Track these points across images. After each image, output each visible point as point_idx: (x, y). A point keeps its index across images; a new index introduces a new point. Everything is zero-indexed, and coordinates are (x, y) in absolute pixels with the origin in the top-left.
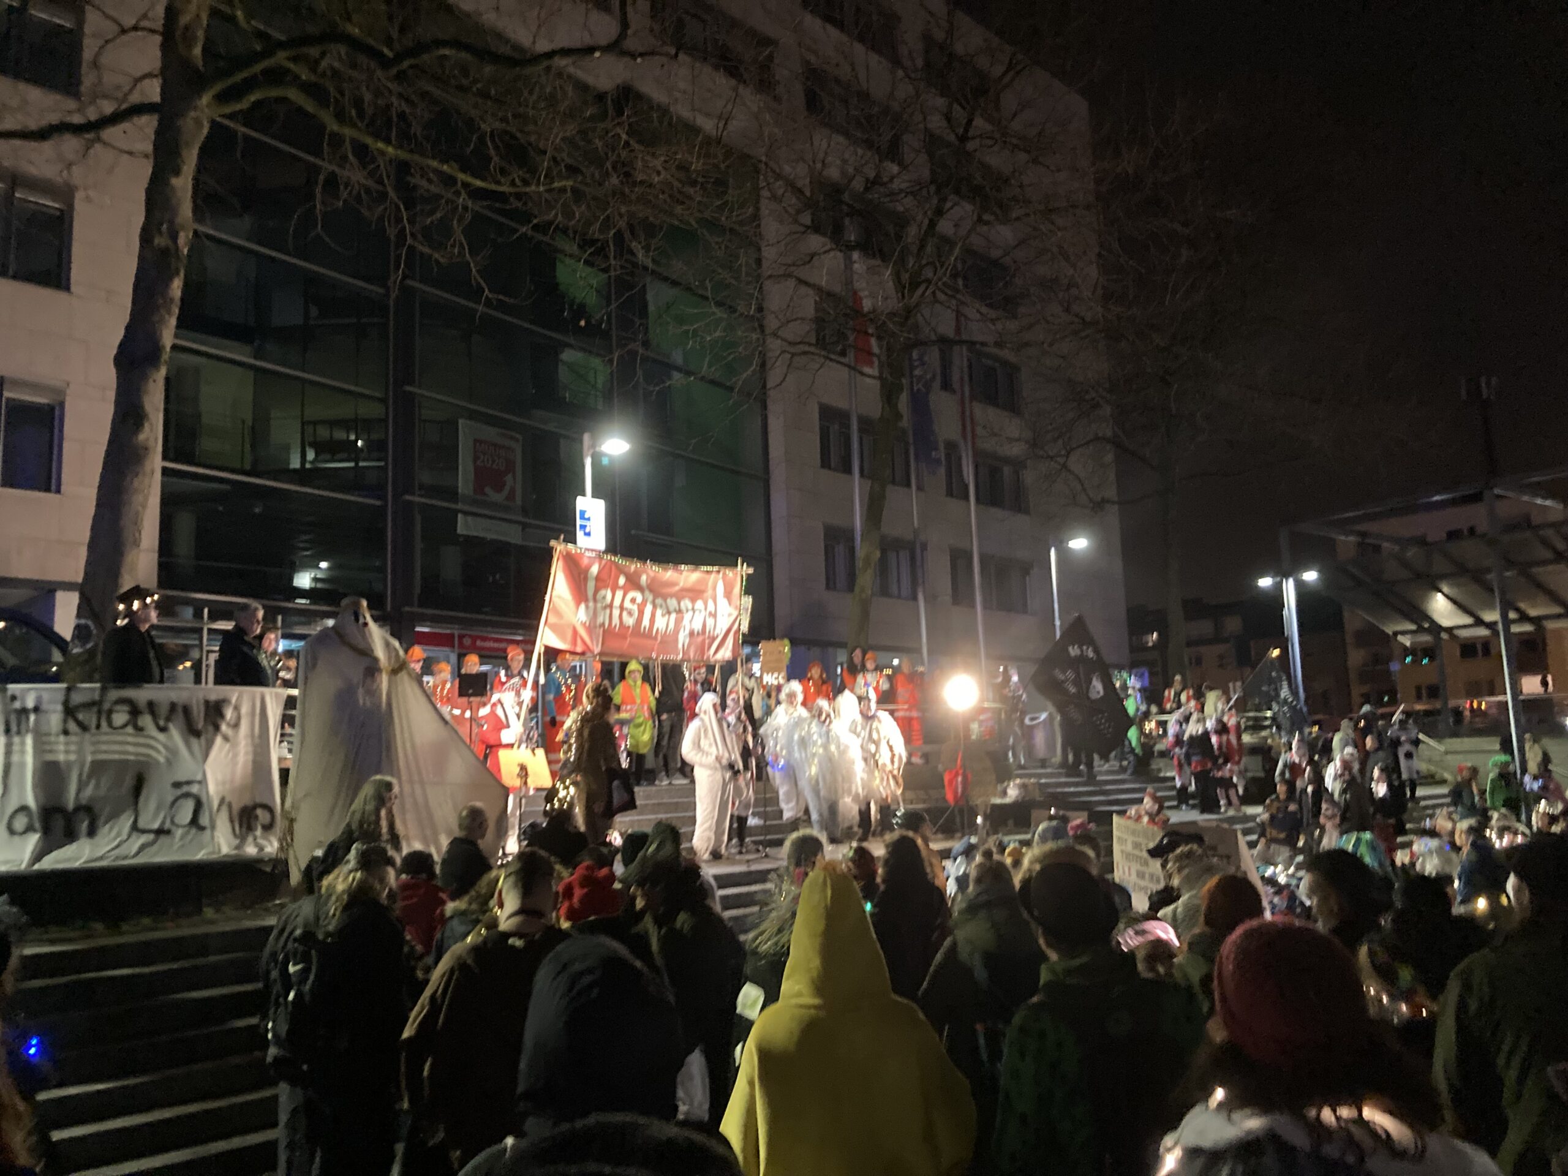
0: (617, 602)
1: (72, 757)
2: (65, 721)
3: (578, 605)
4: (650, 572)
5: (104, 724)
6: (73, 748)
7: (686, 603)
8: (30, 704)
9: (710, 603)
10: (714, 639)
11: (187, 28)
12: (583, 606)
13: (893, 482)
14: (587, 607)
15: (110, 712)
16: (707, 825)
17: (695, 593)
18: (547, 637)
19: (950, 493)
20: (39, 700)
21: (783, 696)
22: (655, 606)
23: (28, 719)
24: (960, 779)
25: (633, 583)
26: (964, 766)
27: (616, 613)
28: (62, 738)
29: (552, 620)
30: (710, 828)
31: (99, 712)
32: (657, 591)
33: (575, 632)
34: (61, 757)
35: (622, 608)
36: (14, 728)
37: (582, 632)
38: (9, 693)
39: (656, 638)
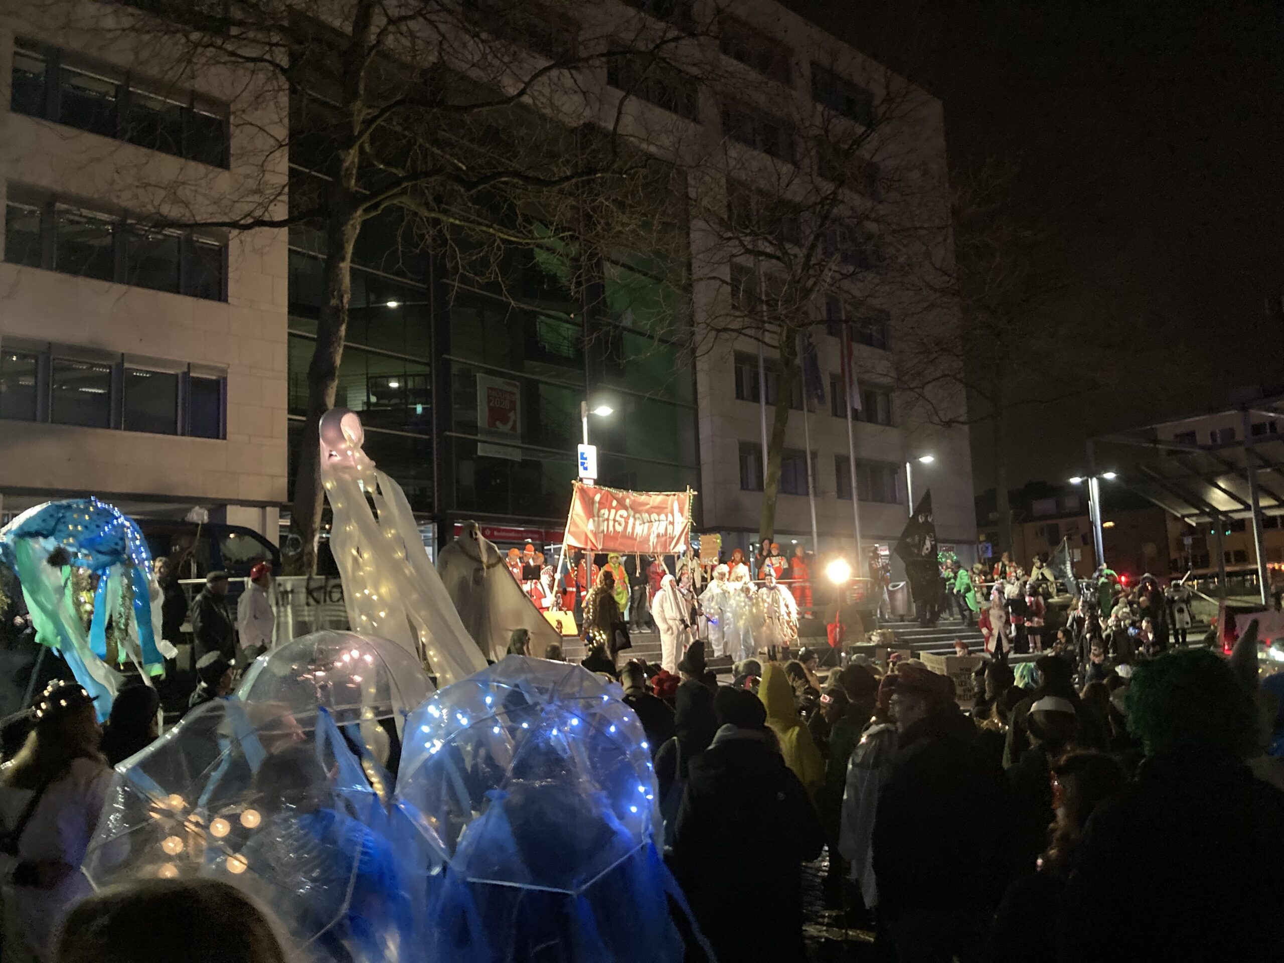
0: (612, 517)
1: (312, 619)
2: (307, 598)
3: (588, 519)
4: (631, 497)
5: (328, 598)
6: (312, 613)
7: (654, 516)
8: (289, 588)
9: (670, 516)
10: (673, 538)
11: (347, 169)
12: (591, 520)
13: (791, 407)
14: (594, 521)
15: (331, 592)
16: (669, 660)
17: (659, 509)
18: (569, 540)
19: (835, 414)
20: (293, 586)
21: (715, 574)
22: (635, 519)
23: (288, 597)
24: (838, 629)
25: (622, 505)
26: (840, 622)
27: (611, 523)
28: (306, 608)
29: (572, 529)
30: (671, 662)
31: (325, 593)
32: (636, 509)
33: (587, 537)
34: (307, 619)
35: (615, 520)
36: (280, 602)
37: (591, 536)
38: (277, 582)
39: (636, 539)
